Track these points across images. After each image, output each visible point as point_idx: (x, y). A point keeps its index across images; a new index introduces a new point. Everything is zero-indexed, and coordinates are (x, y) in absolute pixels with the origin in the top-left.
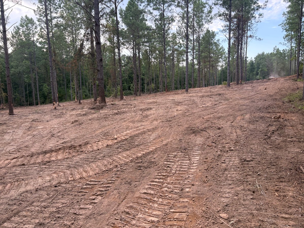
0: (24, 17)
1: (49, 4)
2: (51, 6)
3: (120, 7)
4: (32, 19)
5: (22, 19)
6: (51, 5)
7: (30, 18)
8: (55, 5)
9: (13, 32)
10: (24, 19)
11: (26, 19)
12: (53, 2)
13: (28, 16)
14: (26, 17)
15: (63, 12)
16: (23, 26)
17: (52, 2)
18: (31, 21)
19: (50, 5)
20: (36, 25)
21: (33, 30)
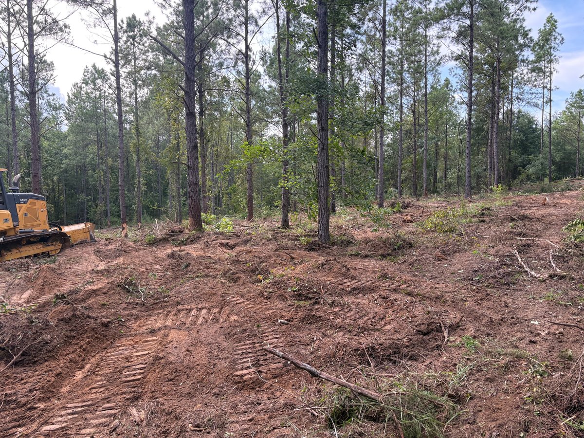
0: (91, 68)
1: (131, 44)
2: (136, 48)
3: (263, 47)
4: (103, 70)
5: (86, 71)
6: (136, 45)
7: (100, 69)
8: (143, 45)
9: (70, 95)
10: (90, 71)
11: (94, 71)
12: (140, 40)
13: (97, 66)
14: (94, 66)
15: (159, 58)
16: (87, 83)
17: (136, 40)
18: (101, 74)
19: (134, 45)
20: (111, 81)
21: (105, 89)
